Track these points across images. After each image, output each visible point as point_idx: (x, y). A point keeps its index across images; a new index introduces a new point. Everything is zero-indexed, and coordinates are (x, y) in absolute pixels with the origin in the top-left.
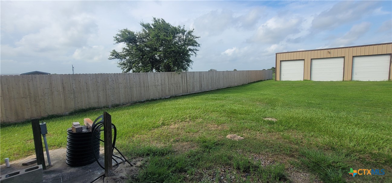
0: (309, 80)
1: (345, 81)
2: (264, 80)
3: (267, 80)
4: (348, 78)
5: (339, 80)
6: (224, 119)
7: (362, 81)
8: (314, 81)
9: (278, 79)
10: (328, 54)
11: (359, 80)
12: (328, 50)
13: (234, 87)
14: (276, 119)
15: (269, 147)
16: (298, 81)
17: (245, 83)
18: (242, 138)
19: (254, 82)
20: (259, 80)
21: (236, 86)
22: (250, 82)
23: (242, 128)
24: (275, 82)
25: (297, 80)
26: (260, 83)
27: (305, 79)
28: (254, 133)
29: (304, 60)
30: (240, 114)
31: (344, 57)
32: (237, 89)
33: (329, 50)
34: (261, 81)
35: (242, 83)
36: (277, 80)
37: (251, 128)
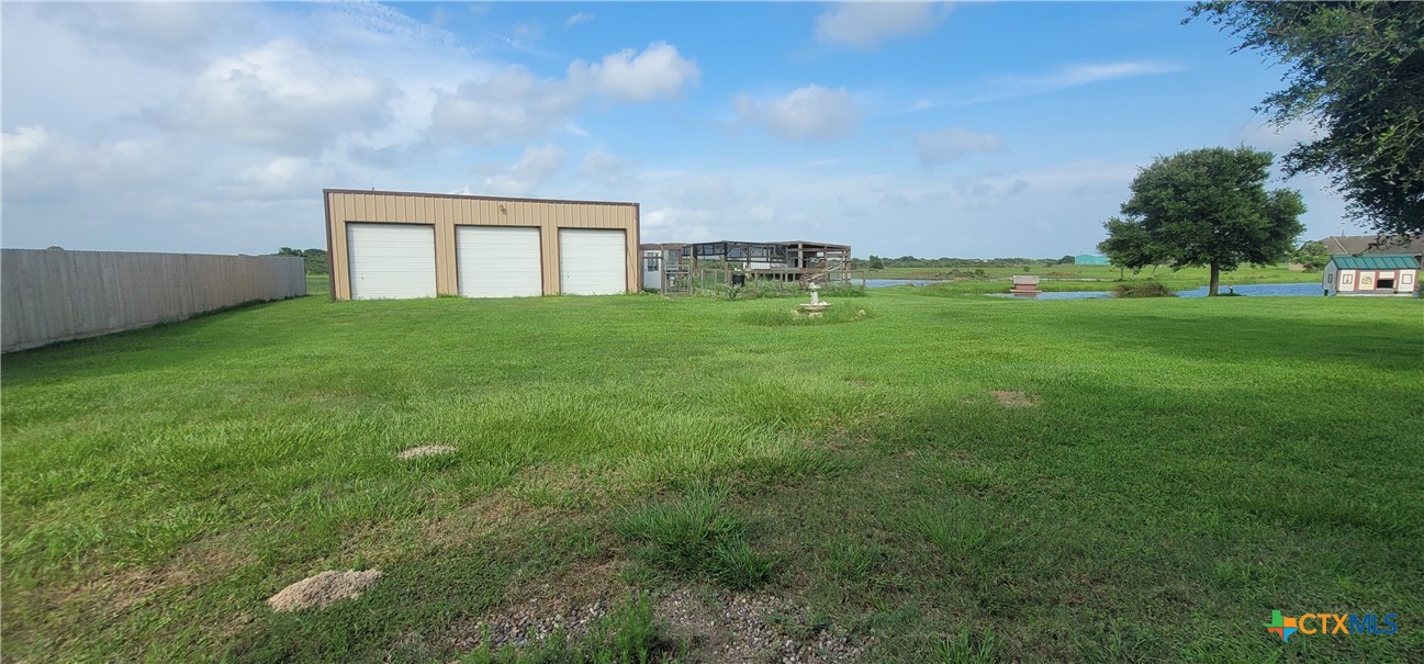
0: (455, 296)
1: (548, 296)
2: (273, 301)
3: (286, 298)
4: (551, 290)
5: (533, 295)
6: (174, 518)
7: (580, 294)
8: (470, 296)
9: (342, 292)
10: (501, 213)
11: (576, 294)
12: (500, 203)
13: (101, 337)
14: (450, 442)
15: (516, 558)
16: (419, 300)
17: (172, 314)
18: (372, 573)
19: (225, 310)
20: (248, 300)
21: (120, 335)
22: (198, 309)
23: (334, 528)
24: (332, 307)
25: (415, 297)
26: (260, 313)
27: (441, 292)
28: (406, 526)
29: (432, 226)
30: (267, 463)
31: (539, 228)
32: (138, 349)
33: (503, 203)
34: (260, 303)
35: (152, 317)
36: (338, 296)
37: (377, 514)
